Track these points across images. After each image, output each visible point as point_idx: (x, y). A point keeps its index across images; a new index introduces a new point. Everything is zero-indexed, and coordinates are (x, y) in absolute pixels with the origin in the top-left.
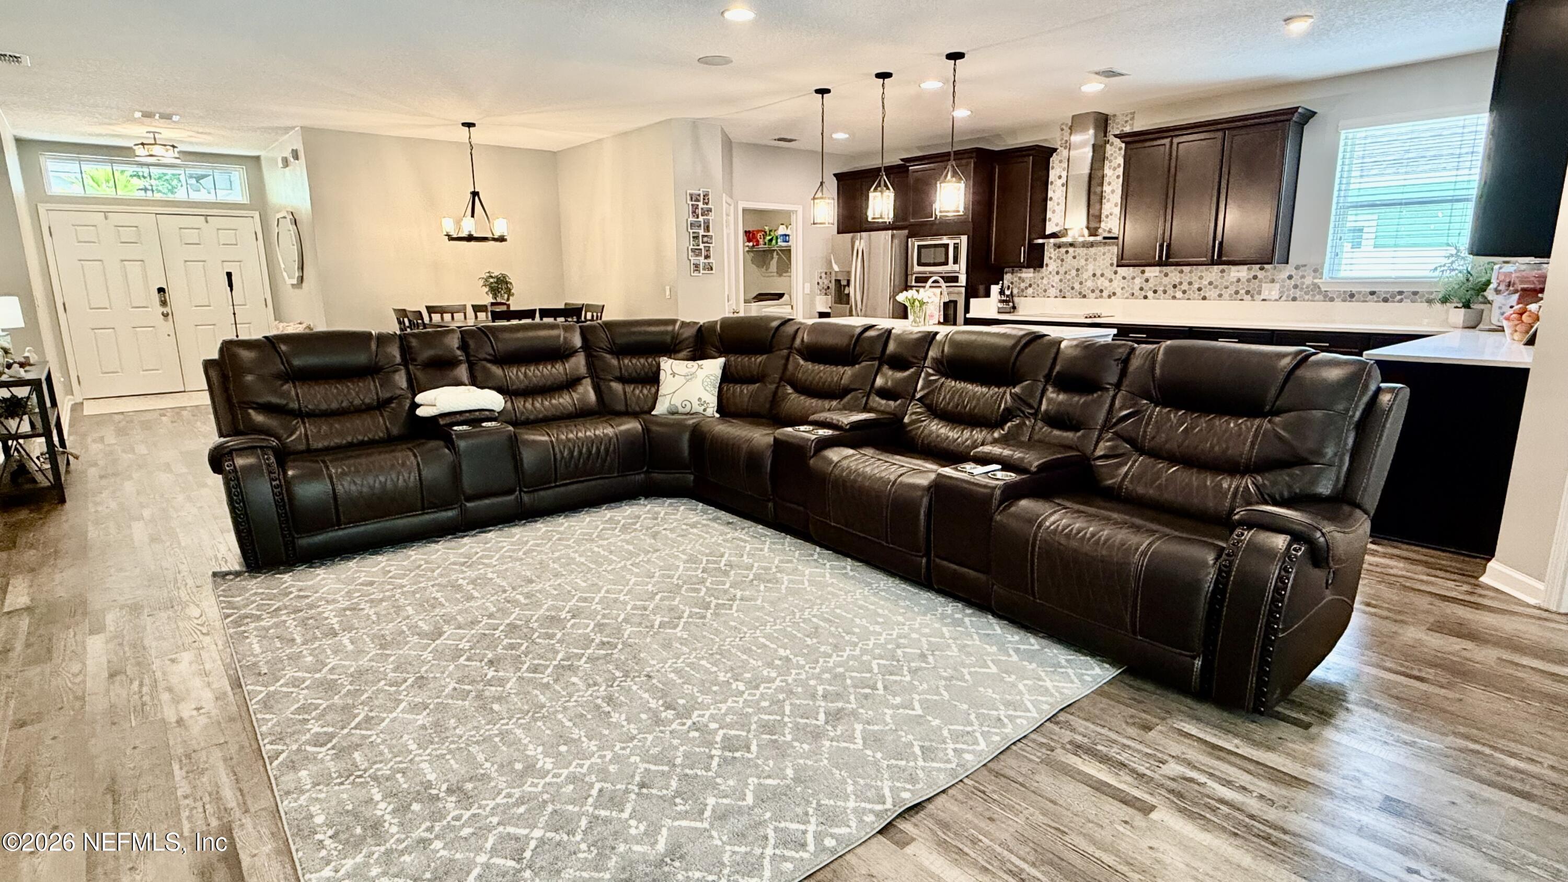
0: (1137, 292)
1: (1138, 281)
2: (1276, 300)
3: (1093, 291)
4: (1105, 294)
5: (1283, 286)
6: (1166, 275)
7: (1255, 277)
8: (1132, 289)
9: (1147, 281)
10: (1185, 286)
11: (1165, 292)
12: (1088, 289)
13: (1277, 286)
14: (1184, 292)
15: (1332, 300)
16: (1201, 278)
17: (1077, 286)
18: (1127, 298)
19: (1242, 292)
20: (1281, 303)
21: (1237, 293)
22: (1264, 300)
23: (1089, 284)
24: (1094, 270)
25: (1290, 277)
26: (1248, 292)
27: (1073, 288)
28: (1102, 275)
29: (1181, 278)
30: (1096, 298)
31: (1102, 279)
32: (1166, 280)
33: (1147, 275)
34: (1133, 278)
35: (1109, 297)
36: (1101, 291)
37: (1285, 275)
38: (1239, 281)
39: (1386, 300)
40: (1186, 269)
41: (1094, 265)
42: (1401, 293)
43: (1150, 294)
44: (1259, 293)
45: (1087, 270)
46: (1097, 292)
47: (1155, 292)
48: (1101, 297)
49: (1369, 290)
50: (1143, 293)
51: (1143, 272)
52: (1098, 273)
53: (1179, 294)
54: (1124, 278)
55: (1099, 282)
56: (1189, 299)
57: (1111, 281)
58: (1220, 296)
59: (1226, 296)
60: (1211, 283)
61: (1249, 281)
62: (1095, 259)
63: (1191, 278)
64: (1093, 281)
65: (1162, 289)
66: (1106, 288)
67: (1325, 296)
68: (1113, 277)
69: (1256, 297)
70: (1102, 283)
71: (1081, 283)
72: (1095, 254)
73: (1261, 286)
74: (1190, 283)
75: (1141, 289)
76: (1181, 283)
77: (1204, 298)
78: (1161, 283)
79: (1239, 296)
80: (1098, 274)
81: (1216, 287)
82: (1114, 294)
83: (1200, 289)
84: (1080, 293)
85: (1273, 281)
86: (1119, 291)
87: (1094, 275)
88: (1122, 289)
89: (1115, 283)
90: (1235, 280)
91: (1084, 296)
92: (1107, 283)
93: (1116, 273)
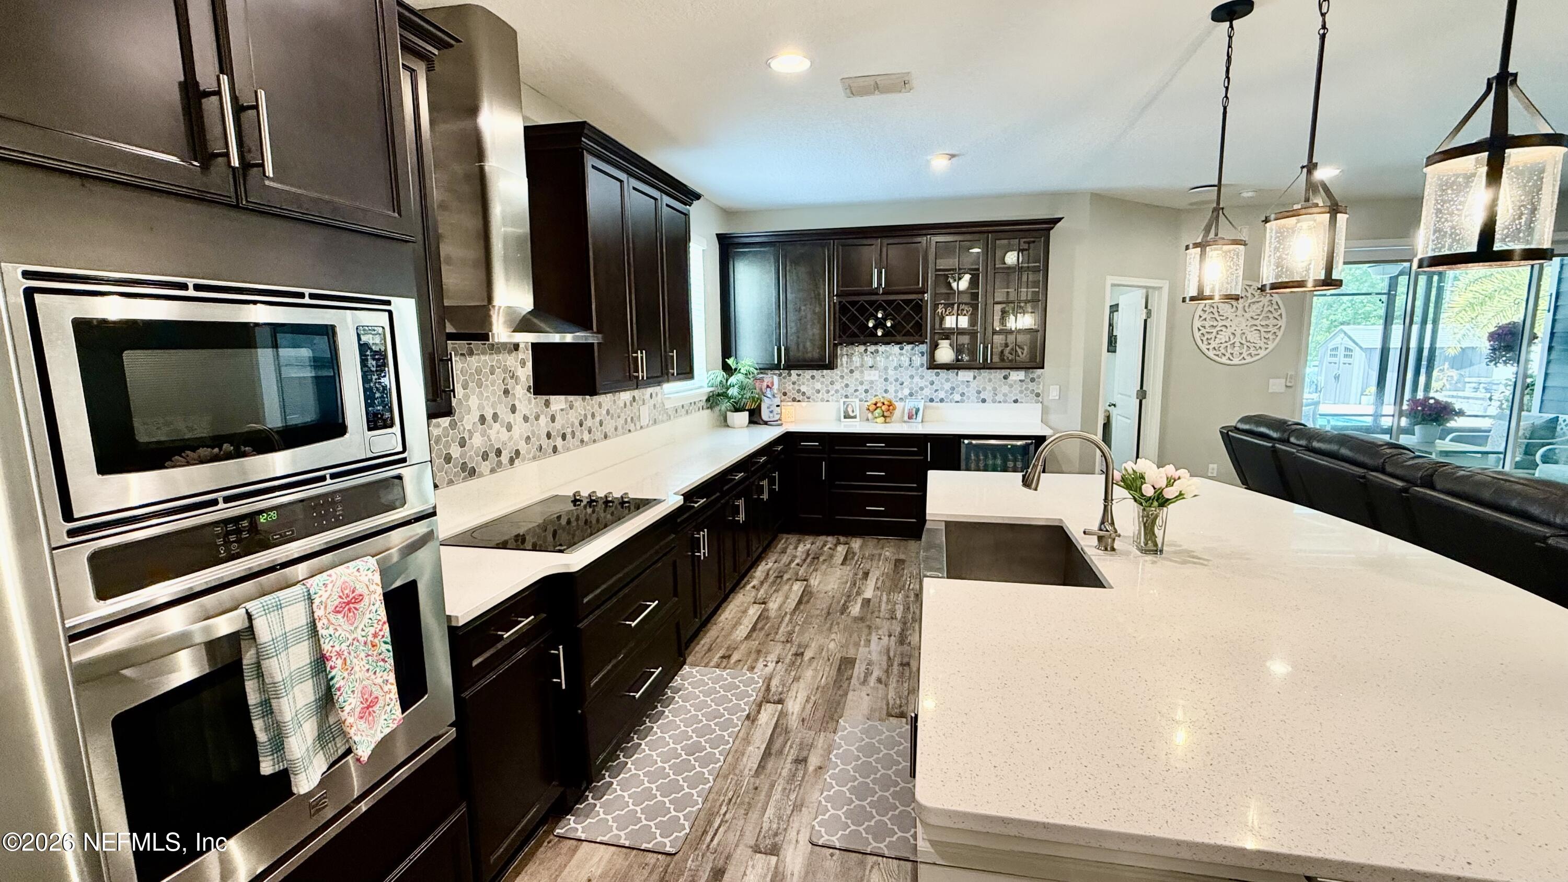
0: (545, 442)
1: (543, 420)
2: (648, 426)
3: (485, 457)
4: (505, 458)
5: (649, 408)
6: (571, 407)
7: (634, 399)
8: (538, 438)
9: (553, 419)
10: (589, 421)
11: (573, 435)
13: (647, 406)
14: (590, 431)
15: (670, 418)
16: (600, 405)
17: (455, 452)
18: (534, 458)
19: (629, 420)
20: (650, 428)
21: (626, 422)
22: (642, 427)
23: (477, 441)
24: (481, 407)
25: (652, 396)
26: (632, 420)
27: (448, 459)
28: (495, 417)
29: (584, 407)
30: (493, 471)
31: (496, 426)
32: (572, 417)
33: (552, 409)
34: (537, 418)
35: (512, 461)
36: (499, 453)
37: (648, 394)
38: (626, 405)
39: (687, 412)
42: (691, 404)
43: (559, 442)
44: (639, 419)
45: (469, 411)
46: (492, 455)
47: (564, 437)
49: (681, 404)
50: (551, 443)
51: (547, 404)
52: (489, 414)
53: (586, 437)
55: (492, 433)
56: (595, 441)
57: (509, 428)
58: (616, 429)
59: (620, 428)
60: (608, 412)
61: (631, 404)
65: (569, 430)
66: (504, 444)
67: (667, 414)
68: (511, 418)
69: (638, 424)
70: (497, 433)
71: (462, 443)
72: (479, 371)
73: (638, 412)
74: (593, 416)
75: (549, 436)
76: (586, 417)
77: (606, 436)
78: (567, 422)
79: (628, 427)
80: (489, 417)
81: (612, 417)
82: (517, 453)
83: (601, 425)
84: (464, 467)
85: (644, 402)
86: (523, 447)
87: (483, 419)
88: (527, 440)
89: (516, 432)
90: (623, 404)
91: (472, 473)
92: (504, 435)
93: (513, 409)
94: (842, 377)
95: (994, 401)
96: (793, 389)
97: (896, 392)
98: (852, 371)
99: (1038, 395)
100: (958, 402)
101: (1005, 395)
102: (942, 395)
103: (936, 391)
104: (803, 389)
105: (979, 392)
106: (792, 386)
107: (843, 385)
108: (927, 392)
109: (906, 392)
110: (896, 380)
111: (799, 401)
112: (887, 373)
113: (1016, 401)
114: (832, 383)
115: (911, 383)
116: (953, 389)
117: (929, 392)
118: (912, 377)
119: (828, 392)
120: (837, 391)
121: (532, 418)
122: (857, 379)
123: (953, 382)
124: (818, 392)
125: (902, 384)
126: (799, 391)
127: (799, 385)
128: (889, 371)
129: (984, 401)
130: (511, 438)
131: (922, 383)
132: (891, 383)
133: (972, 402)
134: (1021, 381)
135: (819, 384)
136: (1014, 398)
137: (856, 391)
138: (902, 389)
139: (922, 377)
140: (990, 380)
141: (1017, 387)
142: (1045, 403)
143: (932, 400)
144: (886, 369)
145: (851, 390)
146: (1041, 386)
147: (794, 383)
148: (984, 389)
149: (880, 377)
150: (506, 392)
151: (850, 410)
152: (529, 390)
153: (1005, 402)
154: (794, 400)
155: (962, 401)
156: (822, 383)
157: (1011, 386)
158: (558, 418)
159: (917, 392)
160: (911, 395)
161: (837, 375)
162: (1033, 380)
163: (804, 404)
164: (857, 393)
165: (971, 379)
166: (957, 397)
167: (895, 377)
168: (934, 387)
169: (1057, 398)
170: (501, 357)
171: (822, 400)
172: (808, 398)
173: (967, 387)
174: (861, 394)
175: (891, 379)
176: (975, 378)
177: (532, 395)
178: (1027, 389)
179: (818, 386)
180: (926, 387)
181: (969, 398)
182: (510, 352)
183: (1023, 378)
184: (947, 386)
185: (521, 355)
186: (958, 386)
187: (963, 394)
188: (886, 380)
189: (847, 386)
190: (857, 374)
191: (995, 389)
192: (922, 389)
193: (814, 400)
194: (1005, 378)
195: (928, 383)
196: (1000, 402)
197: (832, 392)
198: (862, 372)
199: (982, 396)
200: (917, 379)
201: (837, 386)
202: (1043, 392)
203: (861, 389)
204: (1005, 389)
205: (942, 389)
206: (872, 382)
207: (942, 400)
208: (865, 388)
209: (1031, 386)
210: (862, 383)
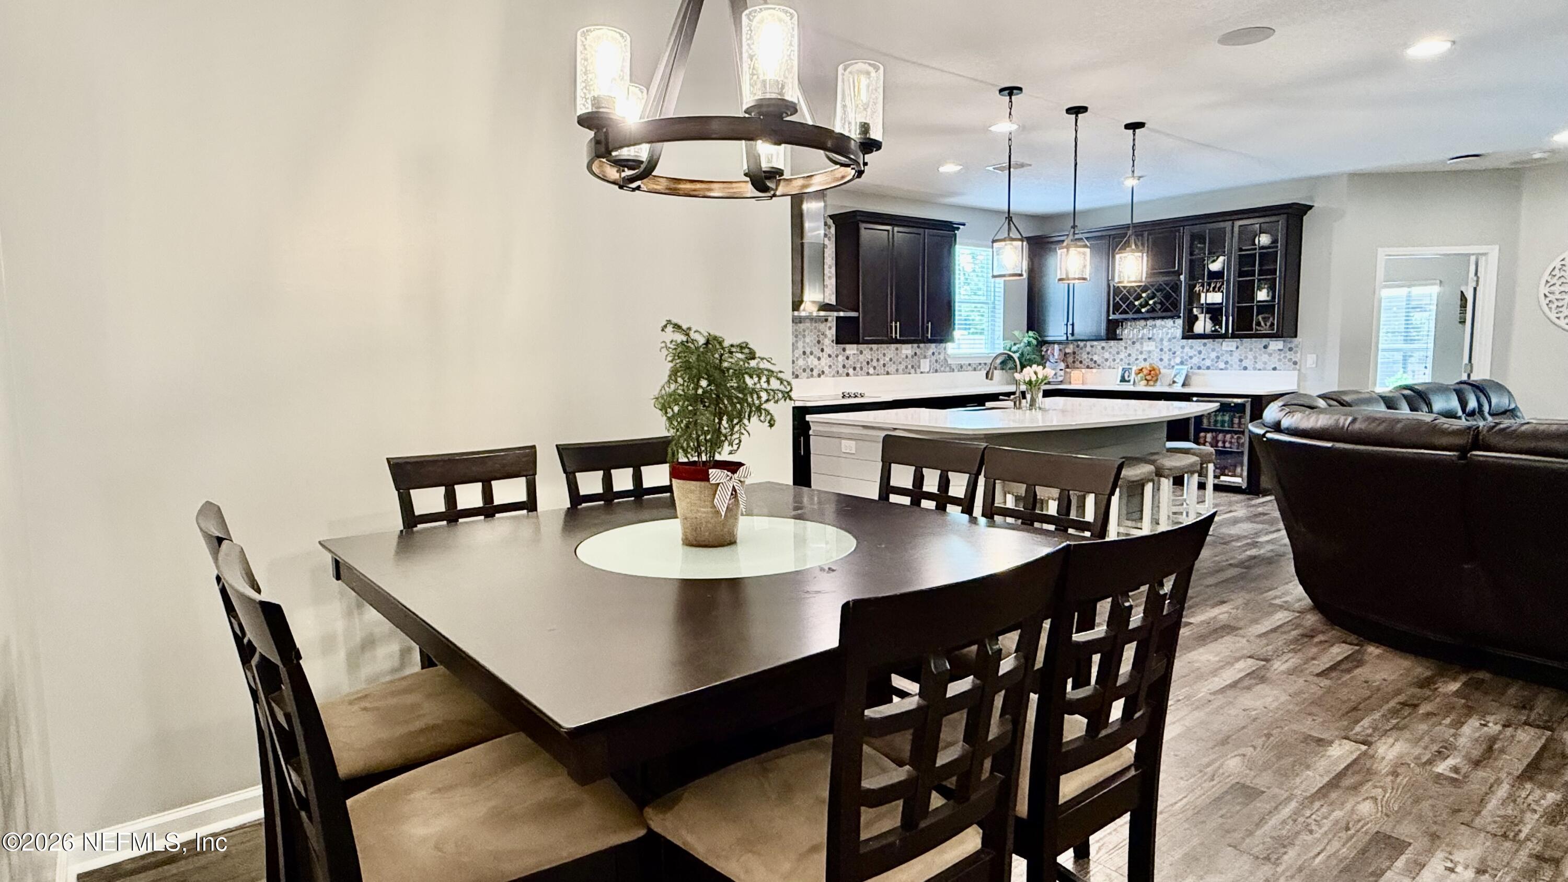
0: (841, 370)
1: (841, 358)
2: (928, 373)
3: (804, 370)
4: (815, 373)
5: (930, 361)
6: (861, 352)
7: (916, 354)
8: (837, 367)
9: (848, 358)
10: (875, 363)
11: (861, 368)
12: (800, 367)
13: (928, 360)
14: (875, 368)
15: (953, 370)
16: (884, 355)
18: (833, 376)
19: (910, 367)
20: (931, 374)
21: (907, 367)
22: (922, 373)
23: (801, 362)
25: (933, 354)
26: (913, 367)
28: (811, 353)
29: (871, 355)
30: (808, 378)
31: (812, 357)
32: (861, 358)
33: (848, 352)
34: (837, 356)
35: (819, 376)
36: (812, 370)
37: (930, 353)
38: (907, 357)
39: (975, 370)
40: (875, 346)
41: (804, 342)
42: (980, 364)
43: (851, 371)
44: (919, 367)
46: (808, 371)
47: (855, 369)
48: (812, 376)
49: (968, 363)
50: (846, 371)
51: (844, 350)
52: (808, 351)
53: (871, 371)
54: (830, 356)
55: (809, 360)
56: (878, 375)
57: (819, 359)
58: (897, 370)
59: (900, 370)
60: (891, 360)
61: (912, 357)
62: (804, 336)
63: (878, 355)
64: (804, 359)
65: (859, 366)
66: (816, 366)
67: (950, 368)
68: (821, 354)
69: (918, 370)
70: (812, 361)
73: (919, 362)
74: (878, 360)
75: (844, 367)
76: (872, 360)
77: (888, 373)
78: (858, 360)
79: (908, 371)
80: (808, 353)
81: (894, 363)
82: (823, 372)
83: (884, 365)
85: (925, 357)
86: (826, 369)
87: (804, 353)
88: (830, 366)
89: (823, 361)
90: (904, 356)
92: (816, 362)
93: (822, 350)
94: (1126, 348)
95: (1255, 369)
96: (1088, 358)
97: (1170, 360)
98: (1134, 343)
99: (1295, 363)
100: (1222, 369)
101: (1265, 363)
102: (1208, 363)
103: (1204, 359)
104: (1095, 358)
105: (1241, 361)
106: (1086, 356)
107: (1127, 355)
108: (1195, 360)
109: (1178, 360)
110: (1170, 350)
111: (1092, 368)
112: (1162, 344)
113: (1275, 369)
114: (1118, 353)
115: (1182, 352)
116: (1218, 357)
117: (1198, 360)
118: (1183, 347)
119: (1114, 360)
120: (1121, 360)
121: (833, 356)
122: (1137, 350)
123: (1218, 352)
124: (1107, 360)
125: (1174, 353)
126: (1092, 360)
127: (1092, 355)
128: (1164, 342)
129: (1245, 368)
130: (820, 364)
131: (1191, 353)
132: (1165, 353)
133: (1235, 369)
134: (1280, 350)
135: (1107, 353)
136: (1273, 366)
137: (1137, 359)
138: (1174, 357)
139: (1191, 347)
140: (1251, 350)
141: (1276, 356)
142: (1303, 371)
143: (1199, 368)
144: (1162, 340)
145: (1132, 359)
146: (1299, 355)
147: (1088, 353)
148: (1246, 358)
149: (1156, 347)
150: (819, 342)
151: (1126, 375)
152: (833, 341)
153: (1265, 369)
154: (1088, 367)
155: (1226, 369)
156: (1110, 353)
157: (1270, 355)
158: (851, 358)
159: (1187, 360)
160: (1182, 363)
161: (1122, 346)
162: (1290, 349)
163: (1094, 370)
164: (1138, 362)
165: (1234, 349)
166: (1222, 365)
167: (1169, 347)
168: (1202, 356)
169: (1314, 366)
170: (817, 324)
171: (1110, 367)
172: (1099, 365)
173: (1231, 355)
174: (1141, 362)
175: (1166, 349)
176: (1237, 348)
177: (835, 345)
178: (1285, 357)
179: (1107, 355)
180: (1195, 355)
181: (1232, 366)
182: (822, 322)
183: (1281, 347)
184: (1213, 355)
185: (829, 324)
186: (1223, 355)
187: (1226, 363)
188: (1161, 350)
189: (1130, 355)
190: (1138, 345)
191: (1255, 358)
192: (1191, 358)
193: (1103, 368)
194: (1265, 347)
195: (1196, 353)
196: (1260, 370)
197: (1118, 361)
198: (1142, 344)
199: (1244, 364)
200: (1187, 349)
201: (1122, 355)
202: (1300, 360)
203: (1141, 357)
204: (1265, 357)
205: (1208, 357)
206: (1149, 352)
207: (1208, 368)
208: (1144, 356)
209: (1289, 355)
210: (1141, 353)
